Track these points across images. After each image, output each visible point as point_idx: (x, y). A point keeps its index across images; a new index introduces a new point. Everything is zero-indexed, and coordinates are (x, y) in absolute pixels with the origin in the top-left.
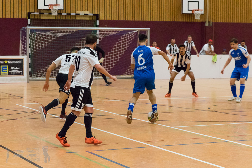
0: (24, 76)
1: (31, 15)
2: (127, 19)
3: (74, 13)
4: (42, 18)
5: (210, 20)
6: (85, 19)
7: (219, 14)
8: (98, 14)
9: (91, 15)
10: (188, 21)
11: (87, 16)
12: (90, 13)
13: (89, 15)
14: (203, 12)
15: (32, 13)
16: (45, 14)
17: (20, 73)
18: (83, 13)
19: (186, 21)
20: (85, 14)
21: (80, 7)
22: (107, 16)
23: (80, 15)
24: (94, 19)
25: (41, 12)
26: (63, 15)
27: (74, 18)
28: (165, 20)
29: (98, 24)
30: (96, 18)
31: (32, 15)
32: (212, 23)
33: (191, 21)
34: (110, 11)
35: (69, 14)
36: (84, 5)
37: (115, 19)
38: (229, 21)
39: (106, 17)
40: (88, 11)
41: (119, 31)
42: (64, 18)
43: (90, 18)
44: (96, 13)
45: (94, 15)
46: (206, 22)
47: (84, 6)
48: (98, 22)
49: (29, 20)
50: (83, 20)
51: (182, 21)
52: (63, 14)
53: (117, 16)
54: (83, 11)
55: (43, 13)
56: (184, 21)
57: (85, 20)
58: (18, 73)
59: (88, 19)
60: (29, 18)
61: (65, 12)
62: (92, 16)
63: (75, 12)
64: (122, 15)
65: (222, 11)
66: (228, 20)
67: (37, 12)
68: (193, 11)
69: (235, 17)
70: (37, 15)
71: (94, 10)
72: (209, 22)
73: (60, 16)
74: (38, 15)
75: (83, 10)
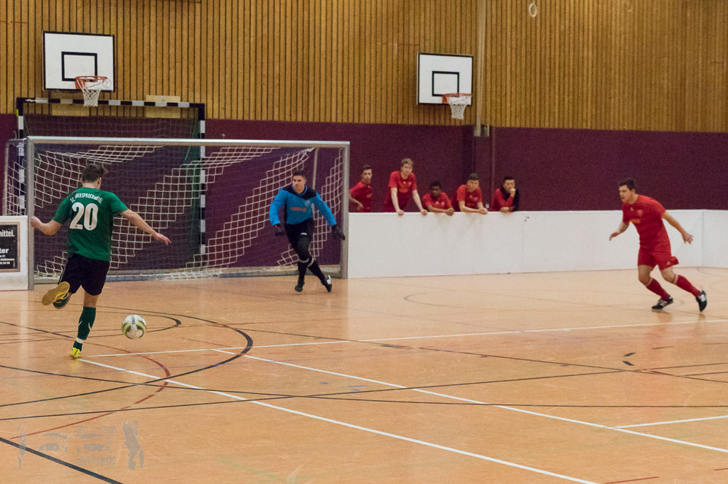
0: (19, 271)
1: (25, 104)
2: (276, 118)
3: (140, 100)
4: (55, 113)
5: (486, 121)
6: (168, 117)
7: (508, 104)
8: (202, 102)
9: (186, 105)
10: (432, 123)
11: (174, 108)
12: (181, 101)
13: (179, 106)
14: (469, 101)
15: (28, 100)
16: (63, 102)
17: (9, 263)
18: (163, 101)
19: (427, 123)
20: (169, 104)
21: (156, 85)
22: (225, 109)
23: (157, 105)
24: (192, 116)
25: (53, 97)
26: (111, 106)
27: (140, 115)
28: (372, 121)
29: (203, 130)
30: (197, 113)
31: (28, 106)
32: (491, 127)
33: (437, 123)
34: (234, 97)
35: (126, 104)
36: (165, 78)
37: (246, 118)
38: (532, 124)
39: (222, 112)
40: (175, 95)
41: (269, 150)
42: (114, 114)
43: (181, 113)
44: (198, 101)
45: (191, 105)
46: (475, 125)
47: (165, 83)
48: (203, 123)
49: (21, 120)
50: (163, 119)
51: (416, 123)
52: (112, 103)
53: (252, 110)
54: (163, 94)
55: (58, 101)
56: (422, 123)
57: (168, 120)
58: (5, 263)
59: (175, 115)
60: (21, 114)
61: (117, 99)
62: (188, 109)
63: (143, 99)
64: (265, 107)
65: (513, 98)
66: (528, 120)
67: (42, 96)
68: (444, 97)
69: (547, 114)
70: (42, 105)
71: (191, 94)
72: (483, 126)
73: (104, 109)
74: (45, 104)
75: (165, 92)
